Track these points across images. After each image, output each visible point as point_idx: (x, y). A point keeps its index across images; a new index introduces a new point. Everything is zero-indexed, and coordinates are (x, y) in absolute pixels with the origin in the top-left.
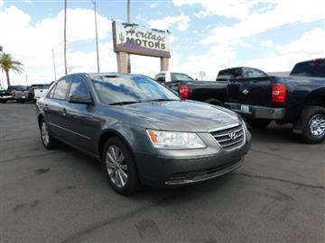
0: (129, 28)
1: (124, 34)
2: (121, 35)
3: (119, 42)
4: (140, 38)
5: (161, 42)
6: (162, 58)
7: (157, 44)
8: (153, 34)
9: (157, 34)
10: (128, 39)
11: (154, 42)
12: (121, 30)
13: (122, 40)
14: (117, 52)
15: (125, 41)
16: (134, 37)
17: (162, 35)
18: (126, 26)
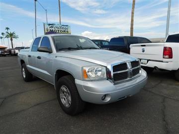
0: (50, 26)
1: (49, 28)
2: (47, 29)
3: (46, 32)
4: (56, 29)
5: (66, 30)
7: (64, 31)
8: (62, 27)
9: (64, 27)
10: (51, 30)
12: (47, 27)
13: (48, 30)
15: (49, 31)
16: (53, 29)
17: (67, 27)
18: (49, 25)
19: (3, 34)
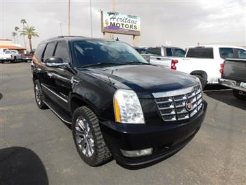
0: (112, 16)
1: (109, 20)
2: (107, 21)
3: (105, 25)
4: (120, 22)
5: (134, 25)
6: (134, 36)
7: (131, 26)
8: (129, 19)
9: (131, 19)
10: (111, 23)
11: (129, 24)
12: (106, 17)
13: (107, 24)
14: (104, 33)
15: (109, 25)
16: (116, 22)
17: (135, 20)
18: (110, 14)
19: (17, 28)
